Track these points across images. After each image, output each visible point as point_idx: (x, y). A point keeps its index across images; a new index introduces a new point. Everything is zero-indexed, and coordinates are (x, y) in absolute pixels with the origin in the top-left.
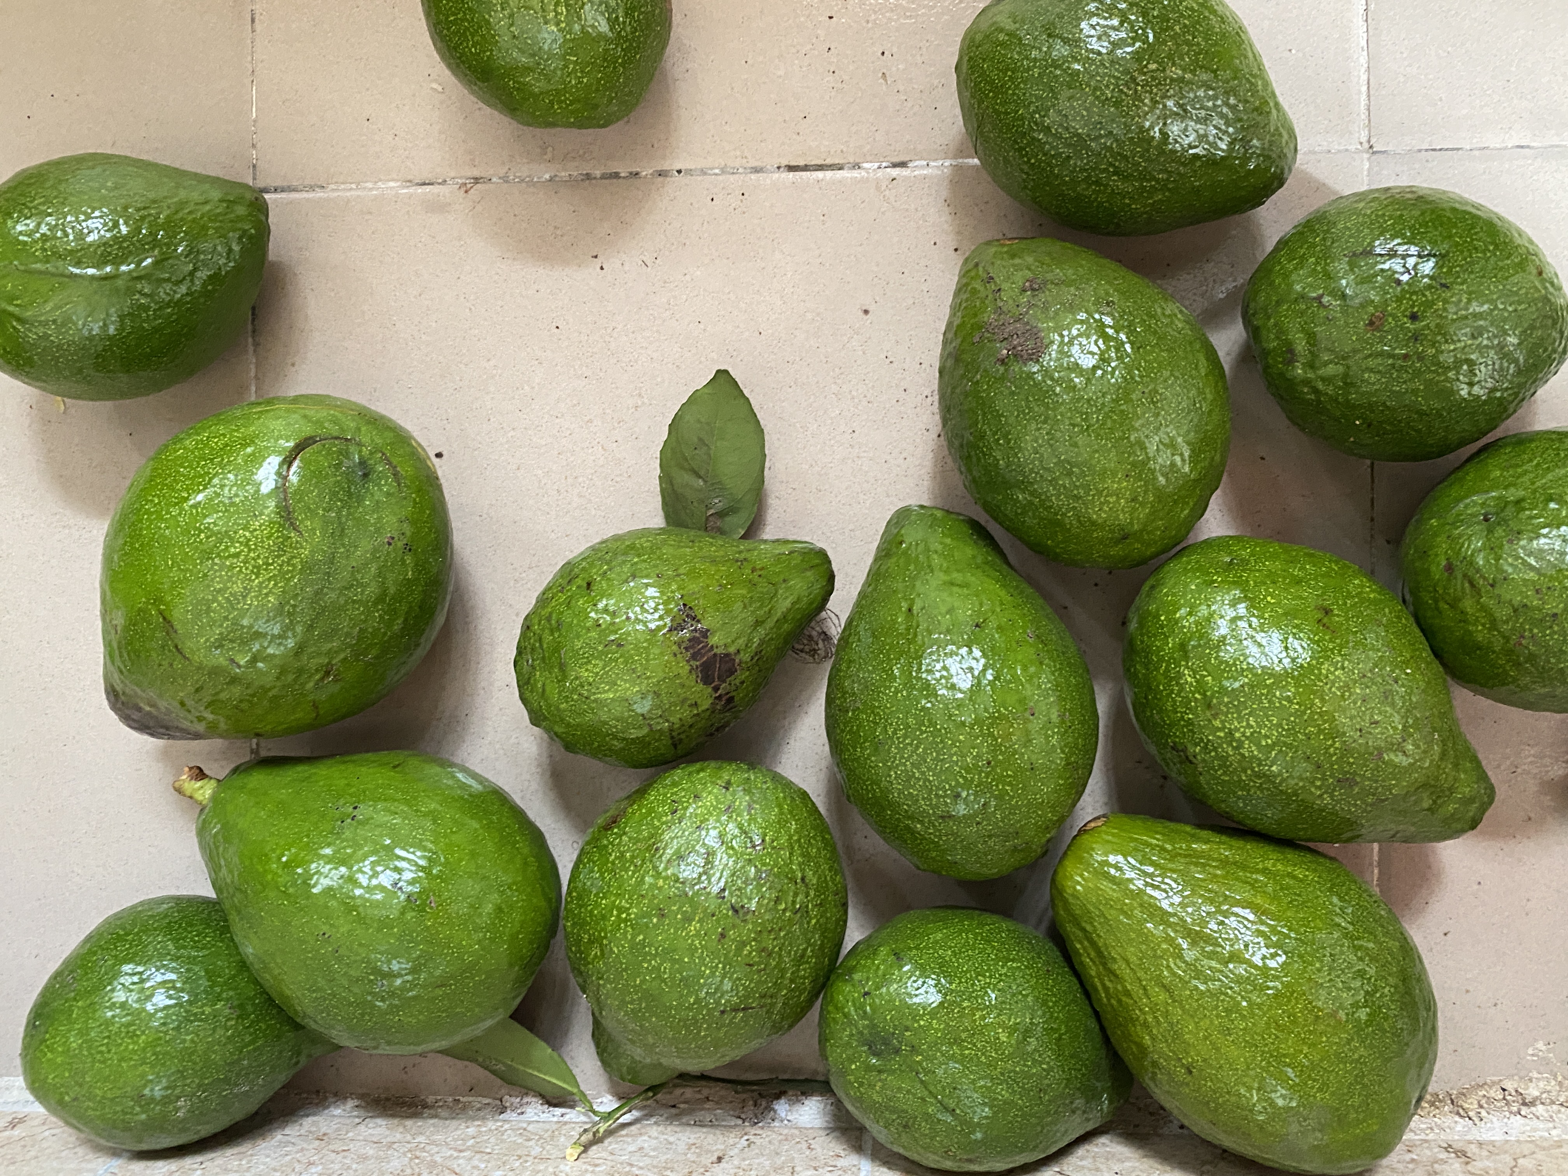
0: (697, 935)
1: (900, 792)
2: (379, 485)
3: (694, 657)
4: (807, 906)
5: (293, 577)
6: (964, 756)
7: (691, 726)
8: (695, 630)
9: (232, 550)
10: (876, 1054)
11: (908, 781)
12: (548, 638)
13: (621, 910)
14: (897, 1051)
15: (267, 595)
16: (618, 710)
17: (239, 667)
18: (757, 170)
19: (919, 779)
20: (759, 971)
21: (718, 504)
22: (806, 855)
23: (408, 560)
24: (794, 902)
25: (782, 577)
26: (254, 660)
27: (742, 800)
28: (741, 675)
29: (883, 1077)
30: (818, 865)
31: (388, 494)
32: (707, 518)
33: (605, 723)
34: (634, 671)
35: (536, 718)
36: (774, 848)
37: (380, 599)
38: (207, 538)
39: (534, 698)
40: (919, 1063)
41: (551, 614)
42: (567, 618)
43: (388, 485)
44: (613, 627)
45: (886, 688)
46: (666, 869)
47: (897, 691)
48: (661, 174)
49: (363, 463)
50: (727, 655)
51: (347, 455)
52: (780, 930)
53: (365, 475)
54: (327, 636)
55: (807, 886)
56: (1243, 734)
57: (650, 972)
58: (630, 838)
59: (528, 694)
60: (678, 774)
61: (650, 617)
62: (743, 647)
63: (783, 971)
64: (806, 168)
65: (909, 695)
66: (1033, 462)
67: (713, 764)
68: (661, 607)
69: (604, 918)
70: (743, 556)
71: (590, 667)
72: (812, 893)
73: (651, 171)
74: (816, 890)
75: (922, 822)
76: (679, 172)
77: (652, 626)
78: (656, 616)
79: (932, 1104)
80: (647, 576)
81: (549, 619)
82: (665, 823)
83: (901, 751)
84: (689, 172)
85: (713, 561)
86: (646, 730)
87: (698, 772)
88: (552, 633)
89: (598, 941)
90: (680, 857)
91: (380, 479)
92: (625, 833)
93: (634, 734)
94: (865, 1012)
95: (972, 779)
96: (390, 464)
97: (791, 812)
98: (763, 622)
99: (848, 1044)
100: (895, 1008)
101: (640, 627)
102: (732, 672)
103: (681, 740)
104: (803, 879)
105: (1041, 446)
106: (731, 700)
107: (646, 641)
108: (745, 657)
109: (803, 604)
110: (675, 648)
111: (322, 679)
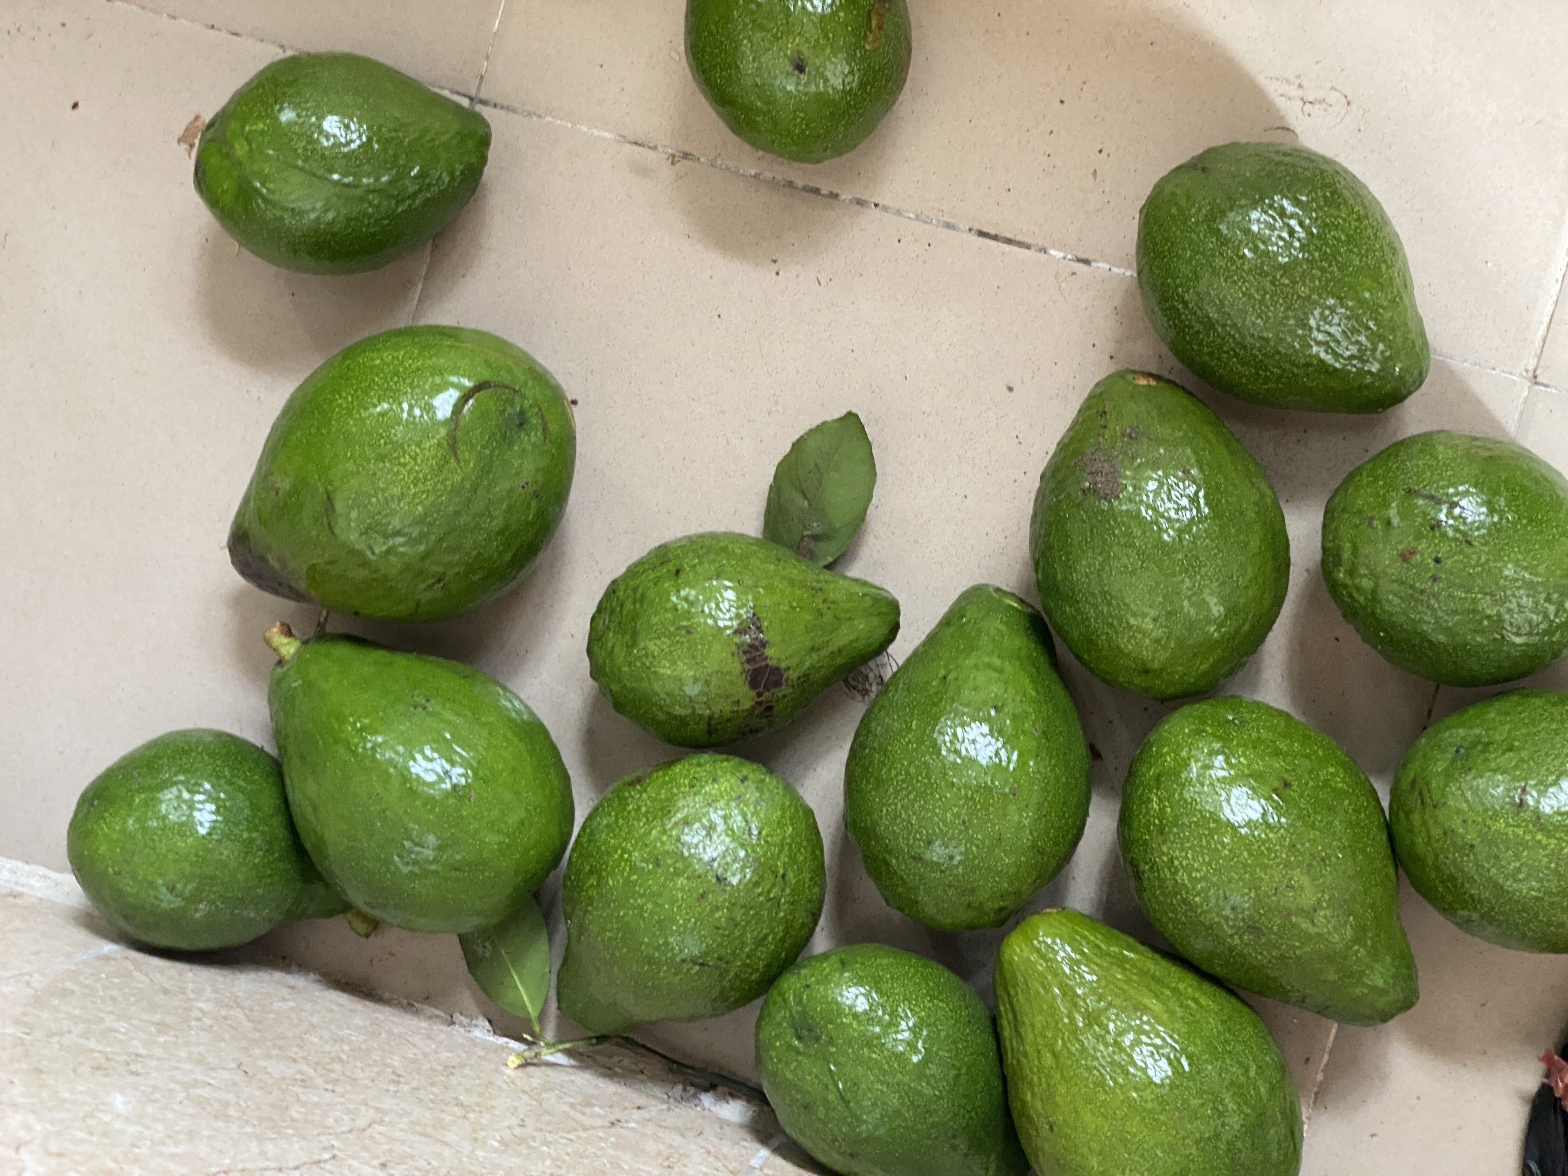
0: (682, 889)
1: (886, 827)
2: (529, 435)
3: (748, 661)
4: (780, 900)
5: (441, 495)
6: (946, 811)
7: (728, 720)
8: (757, 639)
9: (402, 460)
10: (799, 1038)
11: (895, 819)
12: (629, 606)
13: (624, 851)
14: (817, 1039)
15: (417, 504)
16: (670, 686)
17: (373, 553)
18: (949, 226)
19: (903, 820)
20: (723, 936)
21: (816, 527)
22: (793, 859)
23: (534, 504)
24: (769, 892)
25: (848, 615)
26: (388, 552)
27: (752, 795)
28: (784, 690)
29: (800, 1058)
30: (801, 871)
31: (534, 445)
32: (803, 537)
33: (656, 694)
34: (694, 657)
35: (596, 672)
36: (766, 842)
37: (501, 532)
38: (386, 443)
39: (601, 655)
40: (832, 1054)
41: (638, 587)
42: (651, 593)
43: (535, 436)
44: (688, 615)
45: (902, 736)
46: (672, 829)
47: (910, 742)
48: (860, 202)
49: (522, 413)
50: (778, 669)
51: (512, 403)
52: (751, 908)
53: (521, 424)
54: (451, 550)
55: (785, 883)
56: (1181, 864)
57: (633, 907)
58: (649, 797)
59: (596, 649)
60: (705, 757)
61: (721, 615)
62: (795, 665)
63: (744, 944)
64: (995, 238)
65: (918, 748)
66: (1082, 584)
67: (737, 759)
68: (733, 610)
69: (609, 854)
70: (820, 585)
71: (658, 642)
72: (788, 891)
73: (850, 197)
74: (793, 890)
75: (897, 858)
76: (876, 205)
77: (721, 624)
78: (728, 616)
79: (832, 1092)
80: (730, 580)
81: (635, 589)
82: (683, 793)
83: (897, 792)
84: (886, 209)
85: (792, 583)
86: (689, 711)
87: (722, 761)
88: (634, 603)
89: (599, 872)
90: (686, 822)
91: (532, 430)
92: (645, 791)
93: (678, 711)
94: (801, 1000)
95: (947, 832)
96: (543, 417)
97: (791, 819)
98: (818, 650)
99: (779, 1024)
100: (827, 1002)
101: (710, 622)
102: (778, 684)
103: (717, 730)
104: (783, 876)
105: (1092, 573)
106: (769, 709)
107: (713, 635)
108: (793, 675)
109: (859, 645)
110: (734, 648)
111: (433, 584)
